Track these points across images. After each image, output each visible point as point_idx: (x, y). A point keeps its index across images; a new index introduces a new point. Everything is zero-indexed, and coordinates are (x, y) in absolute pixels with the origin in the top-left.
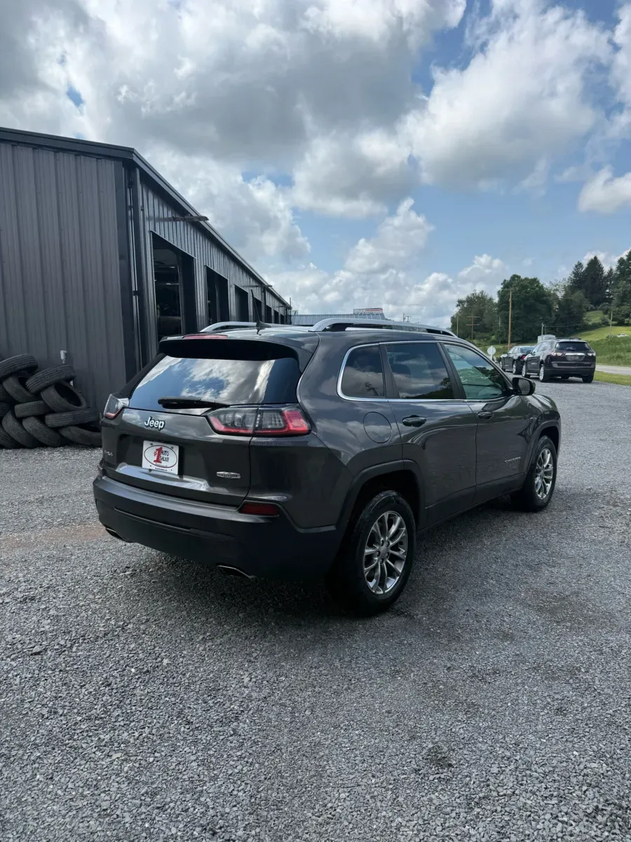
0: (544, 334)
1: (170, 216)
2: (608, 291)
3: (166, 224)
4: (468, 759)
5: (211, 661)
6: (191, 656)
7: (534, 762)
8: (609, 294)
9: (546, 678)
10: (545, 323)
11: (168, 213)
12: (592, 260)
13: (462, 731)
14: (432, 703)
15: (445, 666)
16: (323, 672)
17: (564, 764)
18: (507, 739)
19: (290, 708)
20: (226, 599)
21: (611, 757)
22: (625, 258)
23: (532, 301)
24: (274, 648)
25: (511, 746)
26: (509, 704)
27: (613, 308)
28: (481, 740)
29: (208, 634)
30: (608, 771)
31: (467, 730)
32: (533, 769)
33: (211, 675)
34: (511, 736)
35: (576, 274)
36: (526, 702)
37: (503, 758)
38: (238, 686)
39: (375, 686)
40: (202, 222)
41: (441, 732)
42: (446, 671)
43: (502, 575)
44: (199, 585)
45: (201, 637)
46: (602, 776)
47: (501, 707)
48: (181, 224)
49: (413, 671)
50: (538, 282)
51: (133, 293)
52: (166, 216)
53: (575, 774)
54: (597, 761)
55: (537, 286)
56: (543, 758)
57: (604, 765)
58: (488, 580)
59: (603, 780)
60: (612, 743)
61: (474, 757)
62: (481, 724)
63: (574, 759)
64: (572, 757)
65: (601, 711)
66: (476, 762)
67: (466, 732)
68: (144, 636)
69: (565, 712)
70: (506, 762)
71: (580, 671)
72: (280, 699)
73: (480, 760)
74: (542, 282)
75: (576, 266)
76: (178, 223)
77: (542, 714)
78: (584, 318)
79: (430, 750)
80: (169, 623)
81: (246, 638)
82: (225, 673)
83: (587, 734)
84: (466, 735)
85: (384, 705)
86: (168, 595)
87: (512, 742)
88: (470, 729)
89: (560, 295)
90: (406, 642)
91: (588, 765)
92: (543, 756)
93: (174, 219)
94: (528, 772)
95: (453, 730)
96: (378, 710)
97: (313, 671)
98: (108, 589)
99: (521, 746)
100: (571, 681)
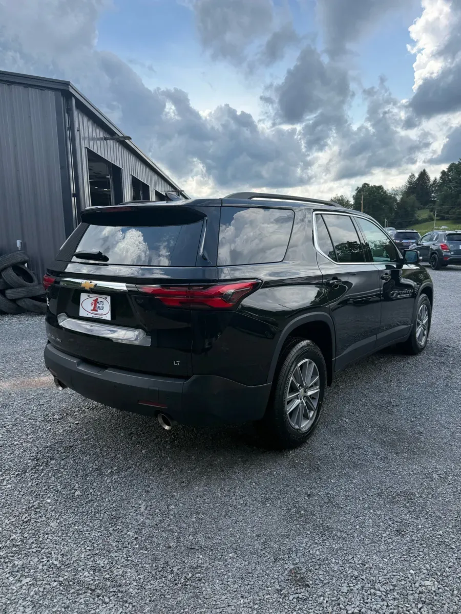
0: (386, 227)
1: (102, 136)
2: (433, 195)
3: (98, 142)
4: (322, 579)
5: (116, 492)
6: (100, 487)
7: (378, 581)
8: (434, 197)
9: (388, 503)
10: (387, 219)
11: (100, 134)
12: (422, 172)
13: (318, 553)
14: (294, 527)
15: (306, 493)
16: (206, 501)
17: (403, 582)
18: (355, 559)
19: (176, 534)
20: (133, 438)
21: (442, 575)
22: (446, 170)
23: (378, 202)
24: (168, 479)
25: (358, 566)
26: (358, 527)
27: (437, 207)
28: (334, 560)
29: (115, 468)
30: (439, 588)
31: (322, 551)
32: (377, 588)
33: (114, 505)
34: (358, 556)
35: (410, 182)
36: (371, 525)
37: (352, 577)
38: (135, 514)
39: (248, 512)
40: (127, 141)
41: (301, 554)
42: (307, 498)
43: (353, 414)
44: (112, 426)
45: (109, 471)
46: (434, 594)
47: (351, 529)
48: (110, 143)
49: (279, 499)
50: (383, 188)
51: (72, 195)
52: (98, 136)
53: (411, 592)
54: (430, 579)
55: (382, 191)
56: (385, 577)
57: (436, 583)
58: (343, 418)
59: (435, 598)
60: (442, 562)
61: (327, 578)
62: (334, 546)
63: (411, 578)
64: (409, 575)
65: (433, 532)
66: (329, 582)
67: (322, 554)
68: (63, 470)
69: (403, 533)
70: (354, 581)
71: (415, 496)
72: (169, 525)
73: (332, 579)
74: (385, 189)
75: (410, 177)
76: (108, 141)
77: (384, 535)
78: (416, 215)
79: (291, 570)
80: (84, 459)
81: (146, 471)
82: (126, 502)
83: (421, 553)
84: (321, 557)
85: (255, 529)
86: (86, 435)
87: (360, 562)
88: (325, 550)
89: (398, 198)
90: (275, 473)
91: (423, 583)
92: (385, 575)
93: (106, 139)
94: (372, 591)
95: (311, 552)
96: (249, 534)
97: (198, 500)
98: (40, 430)
99: (367, 566)
100: (408, 505)
